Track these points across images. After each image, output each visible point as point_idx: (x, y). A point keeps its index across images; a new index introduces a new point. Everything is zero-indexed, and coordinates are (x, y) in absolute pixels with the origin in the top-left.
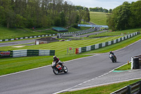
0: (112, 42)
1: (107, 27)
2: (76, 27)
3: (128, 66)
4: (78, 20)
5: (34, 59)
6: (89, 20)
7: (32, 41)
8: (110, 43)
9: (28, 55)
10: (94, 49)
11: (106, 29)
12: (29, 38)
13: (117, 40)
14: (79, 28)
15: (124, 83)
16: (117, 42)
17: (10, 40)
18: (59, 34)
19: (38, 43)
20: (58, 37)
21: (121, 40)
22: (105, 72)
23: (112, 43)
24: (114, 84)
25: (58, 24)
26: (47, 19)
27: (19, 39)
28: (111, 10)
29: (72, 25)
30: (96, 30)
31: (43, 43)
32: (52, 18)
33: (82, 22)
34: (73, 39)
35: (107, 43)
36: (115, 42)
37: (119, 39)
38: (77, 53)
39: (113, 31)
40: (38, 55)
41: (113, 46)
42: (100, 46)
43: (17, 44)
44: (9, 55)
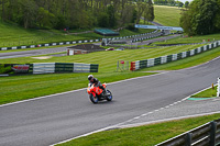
0: (188, 53)
1: (181, 29)
2: (132, 29)
3: (212, 92)
4: (135, 17)
5: (65, 78)
6: (153, 17)
7: (62, 49)
8: (184, 55)
9: (56, 72)
10: (160, 64)
11: (178, 33)
12: (58, 44)
13: (196, 50)
14: (136, 30)
15: (206, 118)
16: (196, 53)
17: (28, 47)
18: (105, 40)
19: (71, 52)
20: (103, 44)
21: (202, 51)
22: (175, 100)
23: (188, 55)
24: (190, 119)
25: (103, 23)
26: (88, 15)
27: (43, 45)
28: (187, 3)
29: (126, 25)
30: (163, 34)
31: (80, 53)
32: (95, 15)
33: (142, 21)
34: (126, 48)
35: (180, 55)
36: (192, 53)
37: (199, 48)
38: (132, 69)
39: (190, 36)
40: (72, 71)
41: (189, 59)
42: (169, 59)
43: (40, 54)
44: (27, 71)
